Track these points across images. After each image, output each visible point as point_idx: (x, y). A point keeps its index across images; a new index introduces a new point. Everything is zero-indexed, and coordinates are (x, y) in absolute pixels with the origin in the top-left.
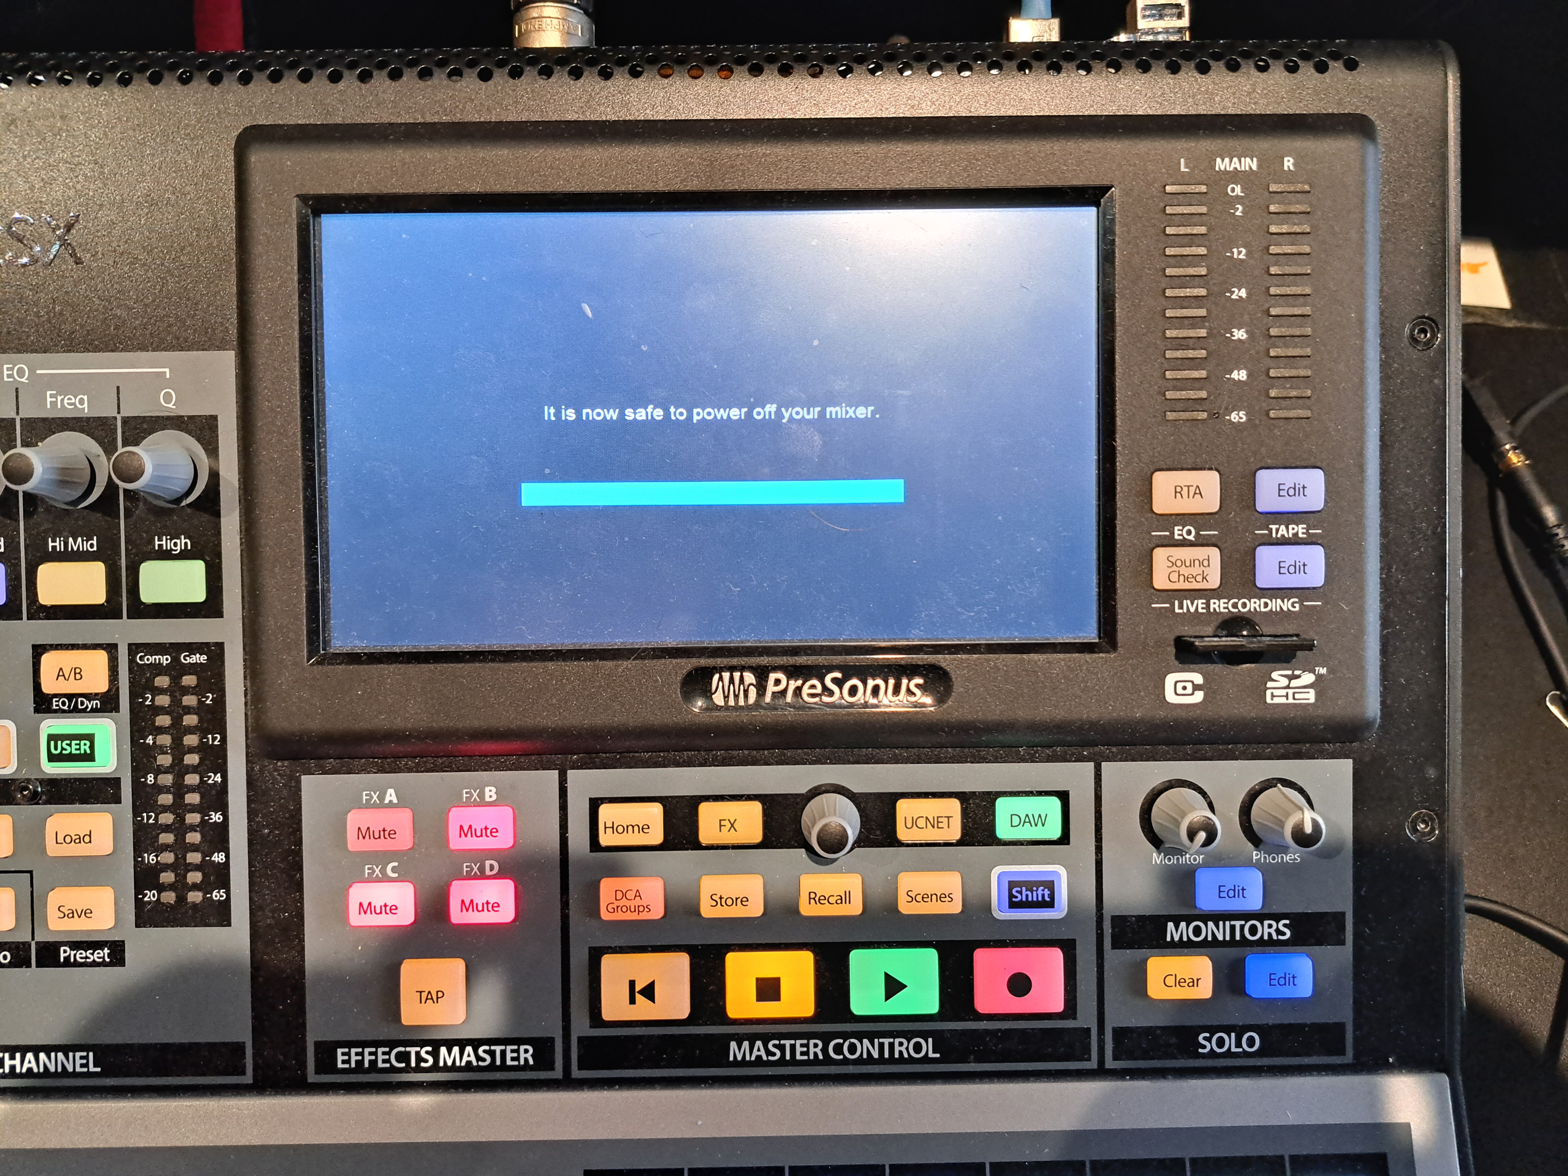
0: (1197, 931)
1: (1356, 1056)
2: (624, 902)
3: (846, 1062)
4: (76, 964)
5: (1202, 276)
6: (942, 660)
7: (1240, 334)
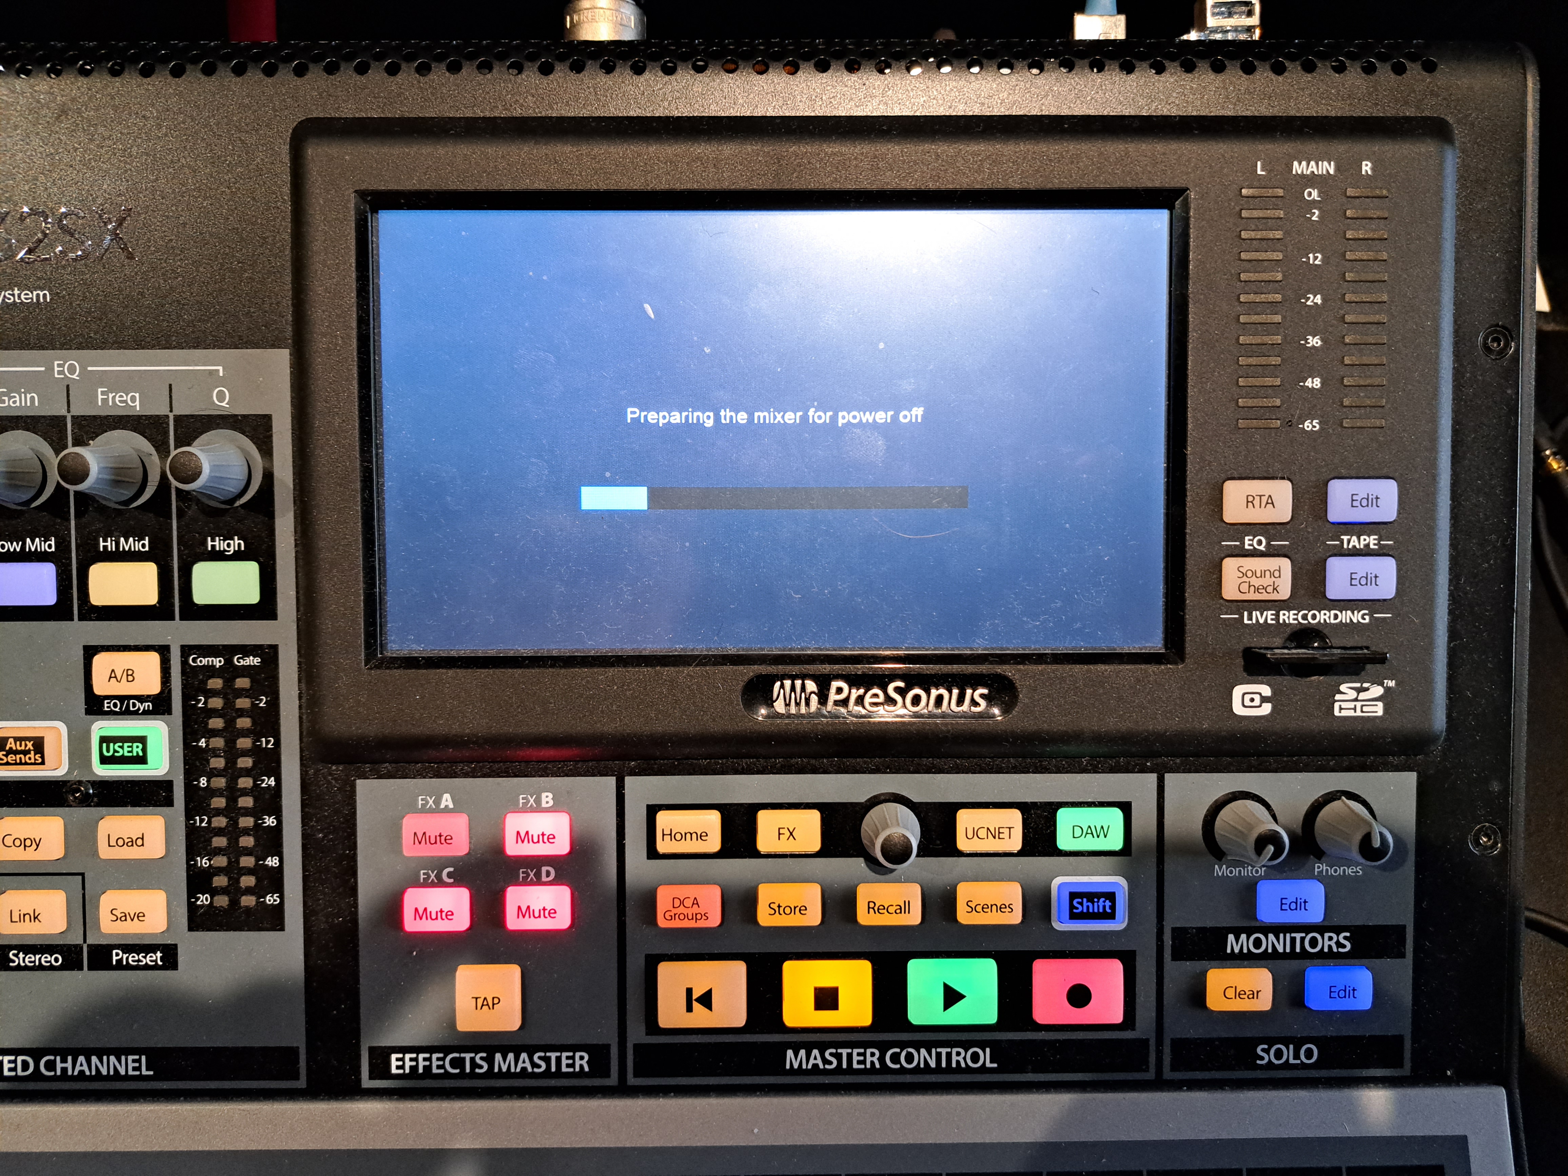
0: (1258, 943)
1: (1413, 1069)
2: (682, 909)
3: (903, 1071)
4: (128, 967)
5: (1277, 281)
6: (1007, 670)
7: (1314, 341)
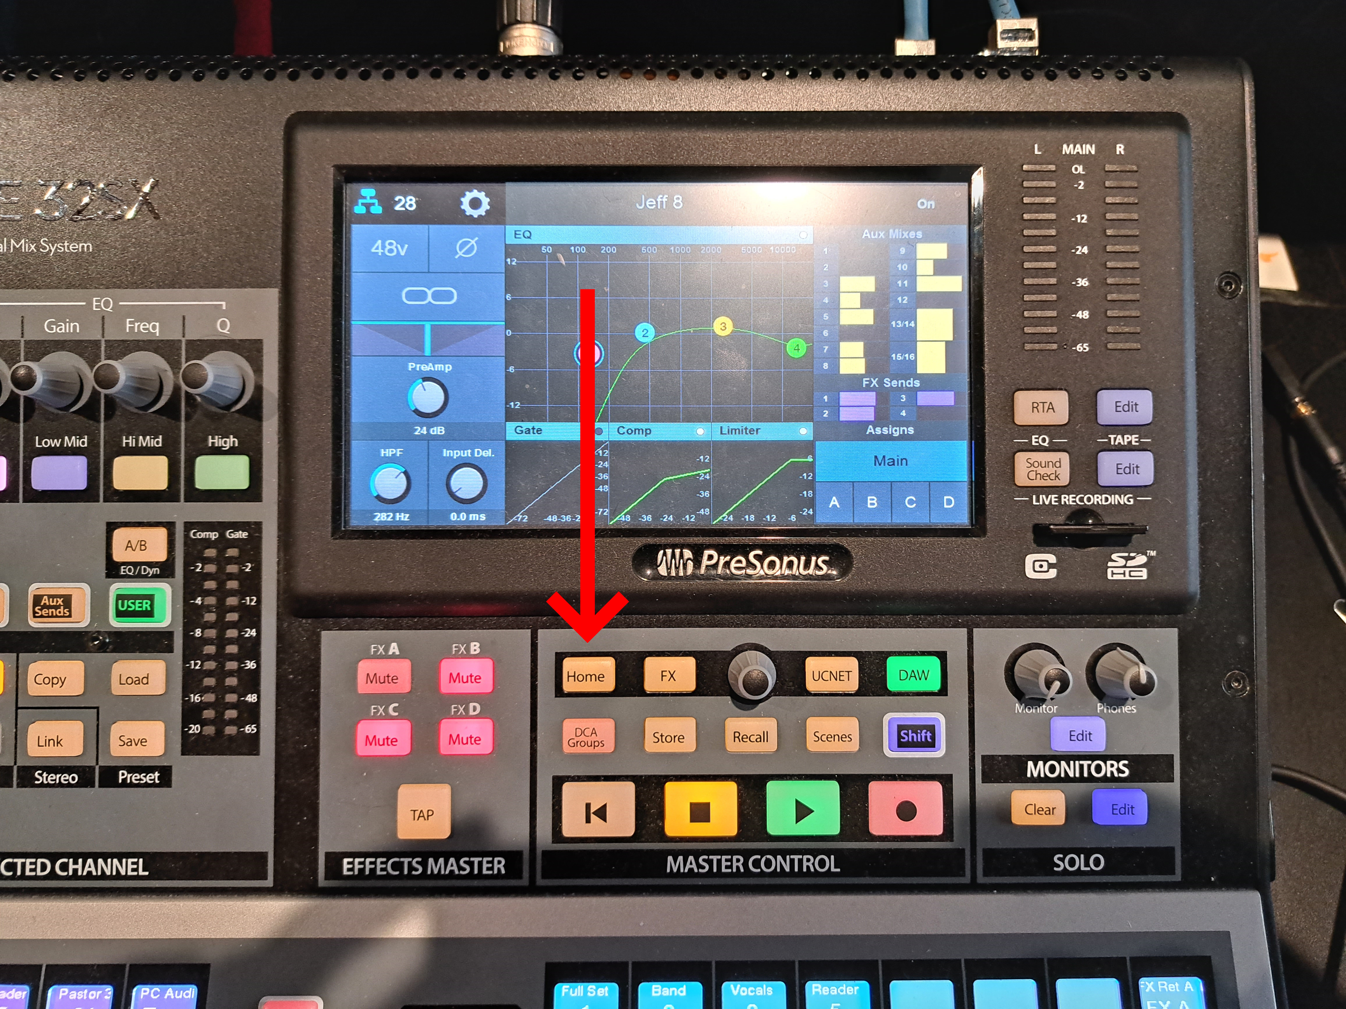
0: (1052, 770)
1: (1183, 876)
2: (582, 738)
3: (762, 874)
4: (132, 785)
5: (1052, 236)
6: (844, 541)
7: (1083, 282)
